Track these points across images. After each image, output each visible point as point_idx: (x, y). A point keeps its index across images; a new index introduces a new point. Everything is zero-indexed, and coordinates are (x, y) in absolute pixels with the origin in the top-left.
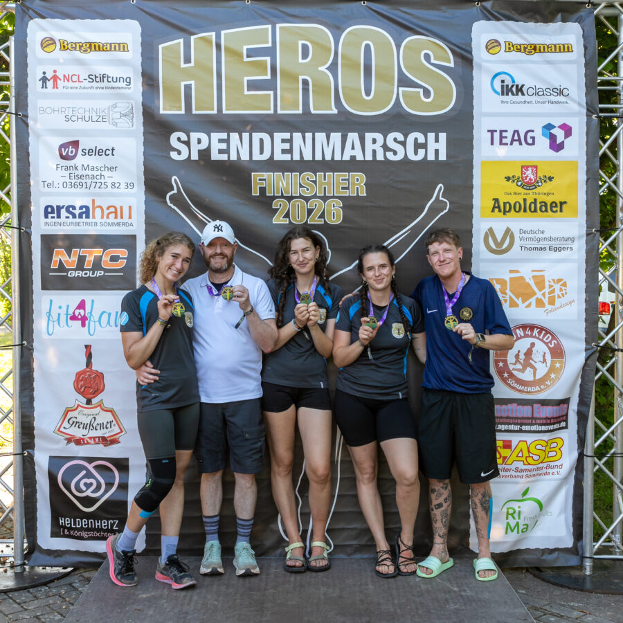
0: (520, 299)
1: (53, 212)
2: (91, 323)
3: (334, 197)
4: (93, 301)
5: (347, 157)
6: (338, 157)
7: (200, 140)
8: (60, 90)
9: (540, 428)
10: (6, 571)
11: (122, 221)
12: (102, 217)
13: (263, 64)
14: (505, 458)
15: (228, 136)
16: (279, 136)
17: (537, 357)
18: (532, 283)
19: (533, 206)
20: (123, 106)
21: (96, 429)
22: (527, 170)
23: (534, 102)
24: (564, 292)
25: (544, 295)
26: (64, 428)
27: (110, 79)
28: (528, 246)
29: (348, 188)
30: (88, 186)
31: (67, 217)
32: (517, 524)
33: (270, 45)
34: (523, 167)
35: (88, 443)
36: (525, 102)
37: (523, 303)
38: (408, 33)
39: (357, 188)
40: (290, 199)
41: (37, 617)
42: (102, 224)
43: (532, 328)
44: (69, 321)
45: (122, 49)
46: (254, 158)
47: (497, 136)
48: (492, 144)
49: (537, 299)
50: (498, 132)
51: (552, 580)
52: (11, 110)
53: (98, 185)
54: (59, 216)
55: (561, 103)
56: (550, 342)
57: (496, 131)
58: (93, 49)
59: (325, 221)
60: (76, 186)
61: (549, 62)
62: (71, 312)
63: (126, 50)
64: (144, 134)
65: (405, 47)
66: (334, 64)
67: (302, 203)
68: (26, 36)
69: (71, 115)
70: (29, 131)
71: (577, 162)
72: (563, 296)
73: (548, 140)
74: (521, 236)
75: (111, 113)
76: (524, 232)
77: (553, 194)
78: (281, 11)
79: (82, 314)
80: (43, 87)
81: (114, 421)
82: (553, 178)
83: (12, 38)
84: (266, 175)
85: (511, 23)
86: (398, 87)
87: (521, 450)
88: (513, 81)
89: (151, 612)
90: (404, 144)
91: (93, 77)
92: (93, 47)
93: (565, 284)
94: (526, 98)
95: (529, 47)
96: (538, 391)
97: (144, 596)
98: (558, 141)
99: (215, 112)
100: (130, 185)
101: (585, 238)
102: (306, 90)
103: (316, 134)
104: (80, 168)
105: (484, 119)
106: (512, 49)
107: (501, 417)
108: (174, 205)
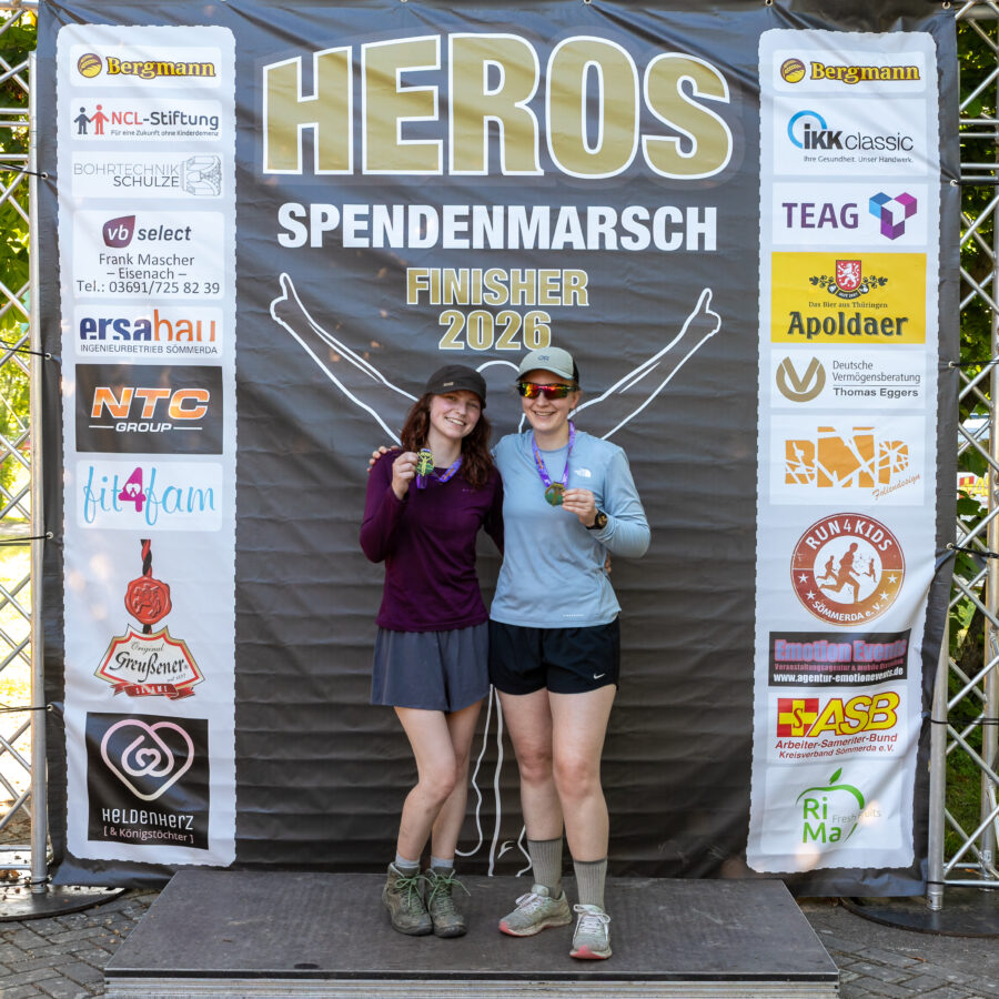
0: (835, 473)
1: (93, 329)
2: (152, 506)
3: (537, 307)
4: (154, 470)
5: (558, 245)
6: (544, 244)
7: (325, 216)
8: (107, 136)
9: (862, 678)
10: (18, 891)
11: (199, 344)
12: (170, 338)
13: (427, 98)
14: (807, 727)
15: (371, 210)
16: (450, 211)
17: (860, 566)
18: (853, 448)
19: (854, 324)
20: (205, 161)
21: (158, 673)
22: (844, 267)
23: (857, 159)
24: (903, 462)
25: (872, 466)
26: (111, 668)
27: (186, 120)
28: (847, 389)
29: (559, 294)
30: (148, 290)
31: (116, 338)
32: (822, 827)
33: (438, 67)
34: (838, 262)
35: (146, 694)
36: (842, 159)
37: (839, 480)
38: (656, 48)
39: (575, 294)
40: (467, 309)
41: (72, 954)
42: (170, 350)
43: (853, 519)
44: (118, 501)
45: (204, 73)
46: (410, 246)
47: (797, 212)
48: (790, 225)
49: (861, 473)
50: (800, 207)
51: (876, 916)
52: (30, 167)
53: (164, 287)
54: (102, 336)
55: (899, 160)
56: (882, 543)
57: (796, 205)
58: (160, 72)
59: (523, 345)
60: (129, 289)
61: (882, 96)
62: (120, 487)
63: (211, 73)
64: (238, 205)
65: (652, 70)
66: (540, 97)
67: (486, 317)
68: (55, 50)
69: (123, 175)
70: (59, 201)
71: (925, 255)
72: (902, 468)
73: (879, 220)
74: (835, 371)
75: (186, 172)
76: (840, 366)
77: (885, 305)
78: (457, 14)
79: (138, 490)
80: (80, 133)
81: (186, 661)
82: (886, 280)
83: (33, 55)
84: (429, 272)
85: (821, 33)
86: (641, 133)
87: (833, 713)
88: (824, 126)
89: (248, 944)
90: (649, 224)
91: (159, 117)
92: (159, 69)
93: (905, 450)
94: (845, 152)
95: (850, 71)
96: (861, 620)
97: (236, 923)
98: (895, 223)
99: (350, 172)
100: (213, 287)
101: (937, 376)
102: (494, 139)
103: (510, 208)
104: (135, 260)
105: (777, 186)
106: (822, 74)
107: (802, 663)
108: (283, 319)
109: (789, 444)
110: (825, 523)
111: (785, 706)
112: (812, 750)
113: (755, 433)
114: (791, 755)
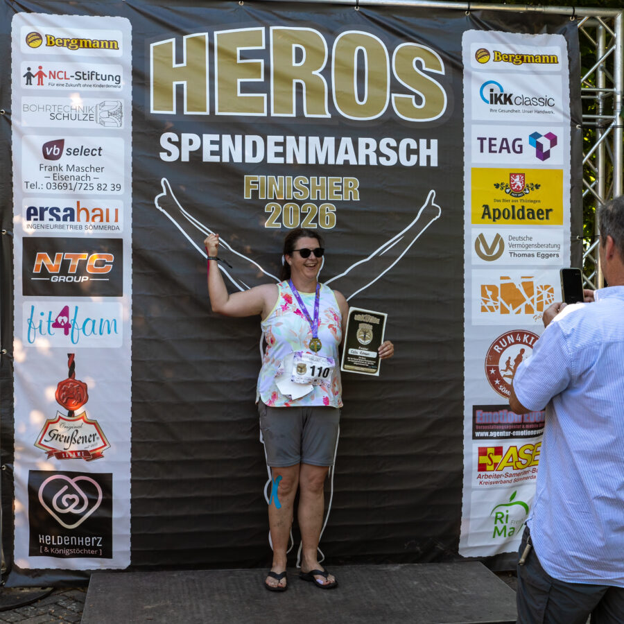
0: (511, 305)
1: (35, 214)
2: (75, 331)
3: (327, 201)
4: (77, 308)
5: (340, 162)
6: (331, 161)
7: (191, 142)
8: (46, 87)
9: (529, 433)
11: (108, 224)
12: (88, 220)
13: (256, 67)
14: (496, 465)
15: (221, 138)
16: (272, 139)
18: (522, 290)
19: (521, 212)
20: (111, 105)
21: (78, 443)
22: (514, 178)
23: (521, 111)
24: (551, 298)
25: (532, 301)
26: (45, 440)
28: (517, 253)
29: (341, 193)
30: (73, 188)
31: (51, 220)
32: (505, 528)
33: (263, 47)
34: (511, 175)
35: (69, 457)
36: (513, 111)
37: (514, 308)
38: (400, 39)
39: (351, 193)
40: (283, 202)
42: (87, 228)
43: (522, 333)
44: (52, 329)
45: (111, 47)
46: (247, 161)
47: (486, 143)
48: (482, 151)
49: (527, 305)
50: (488, 139)
53: (84, 186)
54: (42, 218)
55: (547, 112)
57: (485, 139)
58: (81, 46)
59: (318, 226)
60: (60, 187)
61: (536, 73)
62: (53, 319)
63: (116, 47)
64: (134, 133)
65: (397, 53)
66: (328, 68)
67: (295, 207)
68: (10, 30)
69: (56, 113)
70: (12, 129)
71: (562, 170)
72: (551, 302)
73: (535, 149)
74: (510, 242)
75: (99, 111)
76: (513, 238)
77: (539, 201)
78: (275, 14)
79: (66, 321)
80: (27, 84)
81: (98, 434)
82: (539, 186)
84: (259, 178)
85: (499, 33)
86: (391, 93)
87: (512, 456)
88: (502, 90)
89: (164, 621)
90: (396, 149)
91: (81, 75)
92: (80, 43)
93: (552, 291)
94: (514, 107)
95: (516, 57)
98: (545, 150)
99: (207, 113)
100: (117, 187)
101: (570, 245)
102: (299, 94)
103: (310, 138)
104: (64, 168)
105: (474, 127)
106: (500, 59)
107: (492, 424)
108: (163, 208)
109: (483, 287)
110: (505, 337)
111: (483, 452)
112: (499, 479)
113: (463, 281)
114: (486, 483)
